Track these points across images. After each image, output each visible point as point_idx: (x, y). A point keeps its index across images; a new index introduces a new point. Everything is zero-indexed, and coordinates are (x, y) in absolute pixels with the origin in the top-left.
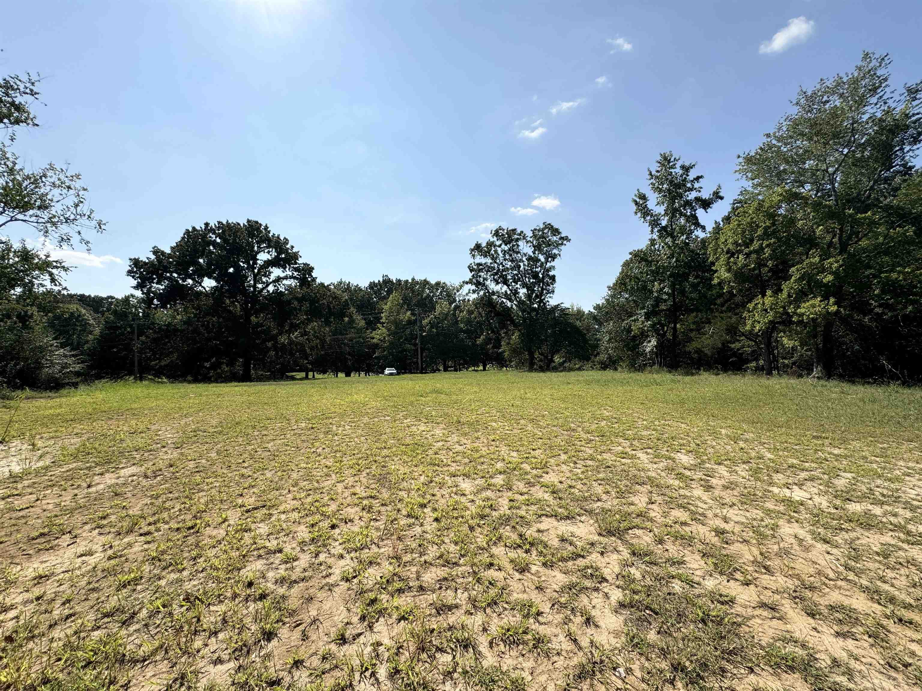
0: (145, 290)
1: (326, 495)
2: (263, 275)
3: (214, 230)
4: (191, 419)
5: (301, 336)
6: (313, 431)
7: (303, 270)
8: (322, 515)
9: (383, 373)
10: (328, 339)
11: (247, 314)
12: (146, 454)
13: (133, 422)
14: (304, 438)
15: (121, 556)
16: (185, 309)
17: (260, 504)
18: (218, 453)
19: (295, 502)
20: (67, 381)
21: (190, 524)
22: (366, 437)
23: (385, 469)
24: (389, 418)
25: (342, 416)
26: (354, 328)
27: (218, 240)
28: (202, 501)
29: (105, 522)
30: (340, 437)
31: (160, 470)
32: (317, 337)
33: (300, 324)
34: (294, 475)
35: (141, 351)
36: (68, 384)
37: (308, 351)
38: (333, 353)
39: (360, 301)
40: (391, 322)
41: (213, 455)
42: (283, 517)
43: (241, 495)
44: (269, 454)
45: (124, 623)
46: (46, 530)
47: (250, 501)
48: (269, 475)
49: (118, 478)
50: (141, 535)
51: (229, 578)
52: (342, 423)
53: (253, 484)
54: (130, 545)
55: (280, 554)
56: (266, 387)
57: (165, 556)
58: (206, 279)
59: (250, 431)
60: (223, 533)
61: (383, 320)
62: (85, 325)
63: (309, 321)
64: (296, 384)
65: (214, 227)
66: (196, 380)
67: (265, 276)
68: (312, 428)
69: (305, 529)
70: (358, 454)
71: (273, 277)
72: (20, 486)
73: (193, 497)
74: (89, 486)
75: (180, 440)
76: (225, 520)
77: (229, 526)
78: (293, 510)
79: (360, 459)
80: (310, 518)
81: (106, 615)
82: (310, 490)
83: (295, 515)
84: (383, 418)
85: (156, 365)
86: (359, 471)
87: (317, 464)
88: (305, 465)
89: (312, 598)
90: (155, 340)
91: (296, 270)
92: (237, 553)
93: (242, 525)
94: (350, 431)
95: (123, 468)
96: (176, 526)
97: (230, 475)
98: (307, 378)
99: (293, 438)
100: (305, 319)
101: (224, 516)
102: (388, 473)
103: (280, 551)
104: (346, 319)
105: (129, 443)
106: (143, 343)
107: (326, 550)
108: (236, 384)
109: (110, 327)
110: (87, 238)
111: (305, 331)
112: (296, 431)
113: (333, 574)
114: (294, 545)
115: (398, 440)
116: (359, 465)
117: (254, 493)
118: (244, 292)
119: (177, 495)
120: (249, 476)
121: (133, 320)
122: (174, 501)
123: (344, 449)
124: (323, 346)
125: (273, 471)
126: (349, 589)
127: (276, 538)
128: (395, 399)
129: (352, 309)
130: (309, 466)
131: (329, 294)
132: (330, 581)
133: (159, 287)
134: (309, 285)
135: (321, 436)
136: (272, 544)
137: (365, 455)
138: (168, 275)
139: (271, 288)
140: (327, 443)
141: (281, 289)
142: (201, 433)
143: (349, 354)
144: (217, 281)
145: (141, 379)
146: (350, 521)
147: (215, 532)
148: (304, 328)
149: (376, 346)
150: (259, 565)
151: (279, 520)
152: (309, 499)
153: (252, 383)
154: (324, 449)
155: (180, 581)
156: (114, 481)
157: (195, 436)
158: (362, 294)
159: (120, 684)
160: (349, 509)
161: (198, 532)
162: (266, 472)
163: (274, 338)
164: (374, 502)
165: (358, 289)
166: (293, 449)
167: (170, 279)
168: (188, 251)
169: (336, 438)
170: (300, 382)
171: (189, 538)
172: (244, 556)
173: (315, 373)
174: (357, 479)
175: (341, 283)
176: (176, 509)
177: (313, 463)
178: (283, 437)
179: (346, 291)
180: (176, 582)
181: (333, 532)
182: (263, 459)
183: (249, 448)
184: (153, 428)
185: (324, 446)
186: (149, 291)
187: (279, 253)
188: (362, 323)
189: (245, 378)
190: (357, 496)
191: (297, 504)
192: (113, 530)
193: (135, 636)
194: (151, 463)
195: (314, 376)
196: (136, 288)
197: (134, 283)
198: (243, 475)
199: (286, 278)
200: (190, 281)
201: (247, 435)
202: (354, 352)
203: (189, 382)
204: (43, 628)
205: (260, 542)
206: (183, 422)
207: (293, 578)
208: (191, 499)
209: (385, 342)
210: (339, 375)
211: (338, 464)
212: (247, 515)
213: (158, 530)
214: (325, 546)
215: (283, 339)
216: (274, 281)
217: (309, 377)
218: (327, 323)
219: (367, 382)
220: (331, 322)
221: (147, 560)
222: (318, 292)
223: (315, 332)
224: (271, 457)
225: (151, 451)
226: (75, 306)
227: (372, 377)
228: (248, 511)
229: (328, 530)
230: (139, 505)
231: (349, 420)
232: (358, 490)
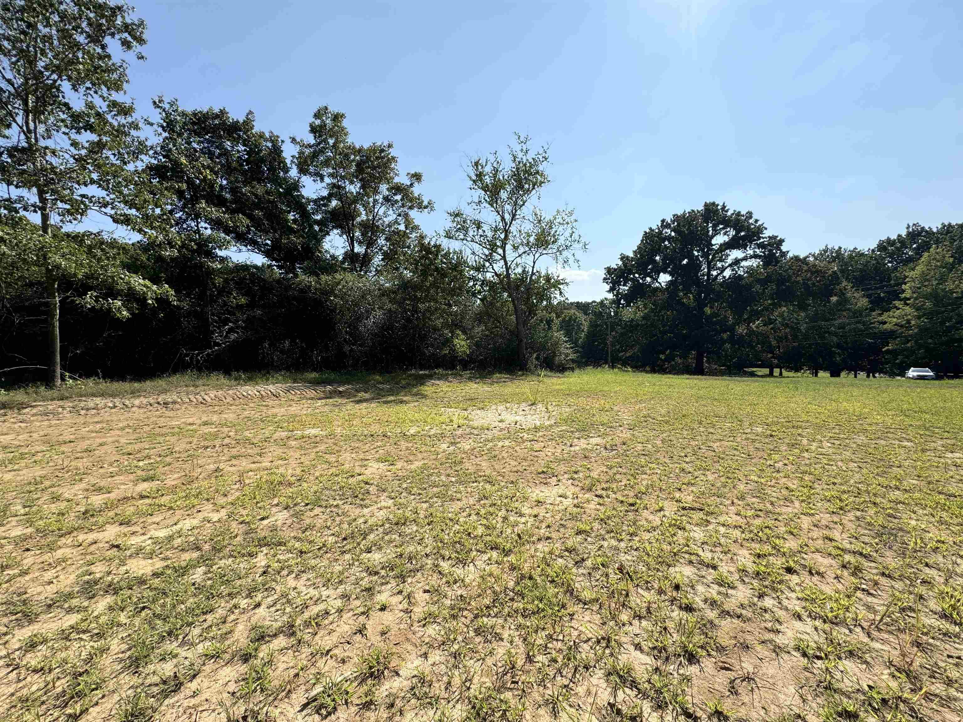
0: (615, 292)
1: (782, 524)
2: (718, 260)
3: (669, 225)
4: (643, 405)
5: (764, 325)
6: (771, 439)
7: (769, 244)
8: (774, 548)
9: (903, 374)
10: (803, 327)
11: (701, 305)
12: (608, 430)
13: (603, 402)
14: (757, 445)
15: (582, 508)
16: (645, 306)
17: (697, 505)
18: (663, 441)
19: (738, 518)
20: (568, 366)
21: (631, 501)
22: (860, 464)
23: (896, 521)
24: (909, 444)
25: (819, 428)
26: (849, 309)
27: (673, 234)
28: (644, 483)
29: (576, 476)
30: (813, 455)
31: (616, 445)
32: (787, 326)
33: (763, 310)
34: (741, 487)
35: (613, 345)
36: (569, 368)
37: (774, 343)
38: (810, 345)
39: (861, 270)
40: (926, 297)
41: (659, 442)
42: (722, 530)
43: (680, 490)
44: (714, 454)
45: (576, 563)
46: (545, 470)
47: (688, 499)
48: (711, 477)
49: (588, 444)
50: (596, 496)
51: (658, 570)
52: (819, 437)
53: (693, 482)
54: (588, 501)
55: (713, 571)
56: (718, 382)
57: (610, 522)
58: (661, 274)
59: (696, 426)
60: (657, 522)
61: (908, 294)
62: (579, 325)
63: (776, 306)
64: (757, 381)
65: (669, 222)
66: (653, 371)
67: (721, 260)
68: (771, 436)
69: (748, 556)
70: (841, 484)
71: (729, 261)
72: (538, 435)
73: (637, 477)
74: (571, 446)
75: (634, 422)
76: (661, 509)
77: (664, 516)
78: (736, 527)
79: (844, 492)
80: (758, 546)
81: (567, 550)
82: (760, 510)
83: (737, 533)
84: (897, 442)
85: (623, 356)
86: (841, 509)
87: (774, 481)
88: (756, 479)
89: (748, 647)
90: (622, 334)
91: (760, 246)
92: (669, 547)
93: (676, 520)
94: (831, 451)
95: (592, 437)
96: (621, 498)
97: (671, 466)
98: (771, 374)
99: (744, 442)
100: (770, 304)
101: (661, 505)
102: (901, 529)
103: (715, 568)
104: (834, 299)
105: (597, 418)
106: (614, 337)
107: (774, 596)
108: (688, 376)
109: (593, 325)
110: (578, 258)
111: (770, 319)
112: (749, 436)
113: (784, 634)
114: (732, 569)
115: (929, 483)
116: (841, 500)
117: (692, 491)
118: (698, 282)
119: (624, 471)
120: (689, 473)
121: (608, 318)
122: (623, 476)
123: (817, 472)
124: (795, 337)
125: (716, 475)
126: (806, 669)
127: (711, 551)
128: (927, 416)
129: (844, 283)
130: (763, 480)
131: (805, 268)
132: (778, 641)
133: (624, 289)
134: (777, 262)
135: (784, 448)
136: (707, 556)
137: (856, 490)
138: (632, 276)
139: (727, 273)
140: (791, 458)
141: (739, 273)
142: (651, 420)
143: (838, 346)
144: (671, 274)
145: (613, 367)
146: (818, 573)
147: (651, 517)
148: (768, 316)
149: (891, 335)
150: (688, 571)
151: (717, 531)
152: (758, 522)
153: (705, 377)
154: (785, 465)
155: (617, 549)
156: (585, 446)
157: (646, 422)
158: (863, 260)
159: (568, 611)
160: (817, 556)
161: (637, 511)
162: (707, 473)
163: (732, 329)
164: (866, 564)
165: (857, 255)
166: (742, 455)
167: (634, 280)
168: (646, 251)
169: (806, 455)
170: (761, 379)
171: (630, 513)
172: (675, 554)
173: (783, 371)
174: (836, 519)
175: (825, 251)
176: (623, 484)
177: (768, 479)
178: (732, 439)
179: (834, 261)
180: (615, 549)
181: (788, 577)
182: (706, 458)
183: (693, 443)
184: (616, 408)
185: (786, 462)
186: (618, 293)
187: (738, 232)
188: (863, 302)
189: (698, 371)
190: (834, 544)
191: (741, 521)
192: (580, 485)
193: (580, 579)
194: (610, 438)
195: (781, 374)
196: (609, 291)
197: (607, 287)
198: (683, 470)
199: (745, 259)
200: (648, 279)
201: (693, 429)
202: (846, 342)
203: (647, 372)
204: (535, 538)
205: (694, 548)
206: (637, 407)
207: (726, 607)
208: (635, 478)
209: (909, 328)
210: (819, 375)
211: (806, 490)
212: (683, 512)
213: (608, 497)
214: (774, 589)
215: (741, 330)
216: (730, 265)
217: (775, 374)
218: (803, 307)
219: (870, 387)
220: (809, 305)
221: (597, 519)
222: (790, 268)
223: (784, 319)
224: (716, 459)
225: (611, 427)
226: (573, 311)
227: (880, 380)
228: (684, 509)
229: (781, 571)
230: (598, 471)
231: (830, 435)
232: (836, 535)
